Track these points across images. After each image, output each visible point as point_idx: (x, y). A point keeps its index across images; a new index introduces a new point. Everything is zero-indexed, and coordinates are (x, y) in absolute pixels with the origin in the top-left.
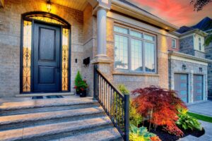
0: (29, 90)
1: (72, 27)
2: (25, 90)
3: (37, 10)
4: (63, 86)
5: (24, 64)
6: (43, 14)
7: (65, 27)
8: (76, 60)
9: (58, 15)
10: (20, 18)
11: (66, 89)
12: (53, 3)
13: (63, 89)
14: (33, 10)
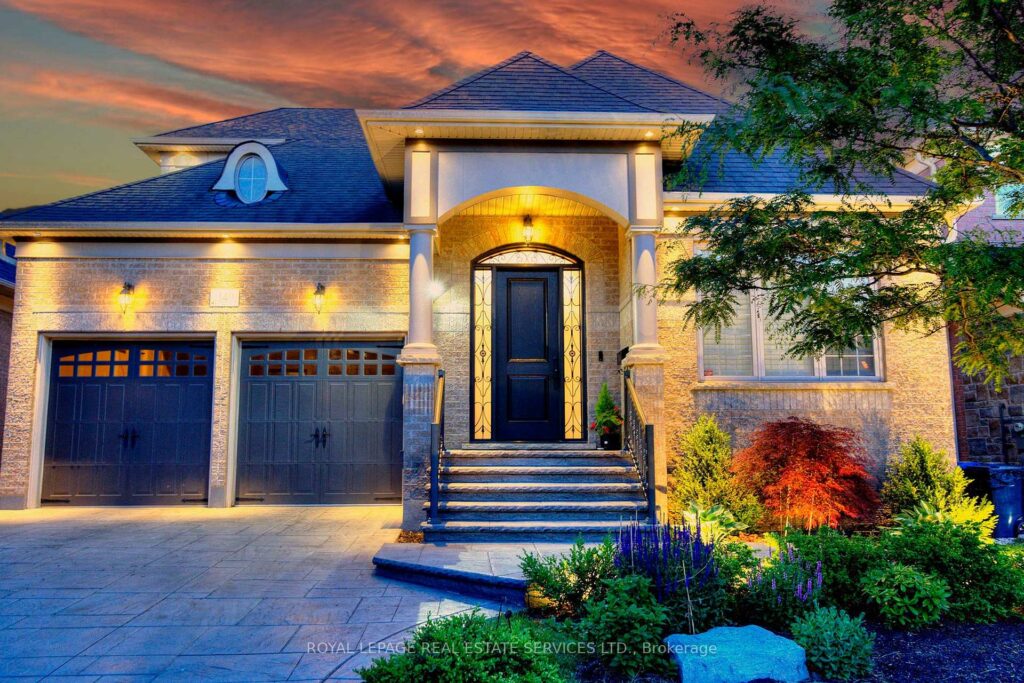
0: (488, 435)
1: (586, 266)
2: (478, 435)
3: (503, 243)
4: (568, 427)
5: (478, 373)
6: (516, 247)
7: (570, 268)
8: (601, 355)
9: (550, 243)
10: (469, 264)
11: (578, 435)
12: (537, 216)
13: (569, 435)
14: (493, 246)
